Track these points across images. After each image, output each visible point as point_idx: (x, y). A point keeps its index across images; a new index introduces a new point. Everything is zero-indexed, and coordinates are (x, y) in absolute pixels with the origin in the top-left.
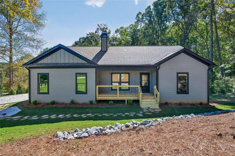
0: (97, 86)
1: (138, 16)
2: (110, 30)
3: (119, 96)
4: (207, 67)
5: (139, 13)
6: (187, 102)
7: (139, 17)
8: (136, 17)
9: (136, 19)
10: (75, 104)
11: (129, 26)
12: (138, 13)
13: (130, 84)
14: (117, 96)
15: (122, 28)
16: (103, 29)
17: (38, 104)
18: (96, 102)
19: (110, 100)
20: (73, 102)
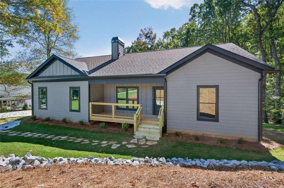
0: (90, 103)
1: (192, 9)
2: (155, 34)
3: (115, 118)
4: (258, 75)
5: (194, 5)
6: (216, 136)
7: (194, 12)
8: (190, 11)
9: (190, 14)
10: (67, 123)
11: (183, 26)
12: (192, 6)
13: (139, 103)
14: (112, 117)
15: (173, 30)
16: (147, 34)
17: (37, 119)
18: (89, 122)
19: (102, 122)
20: (64, 121)
